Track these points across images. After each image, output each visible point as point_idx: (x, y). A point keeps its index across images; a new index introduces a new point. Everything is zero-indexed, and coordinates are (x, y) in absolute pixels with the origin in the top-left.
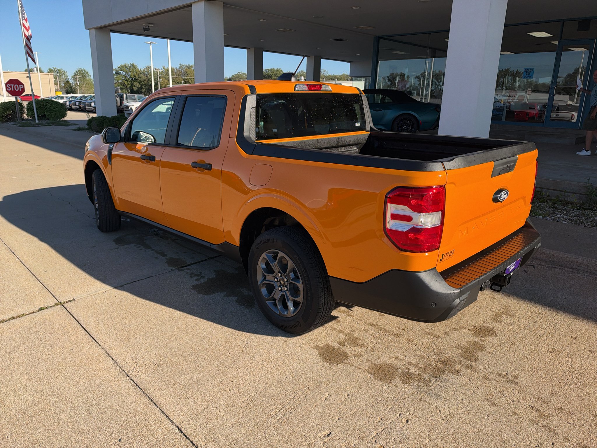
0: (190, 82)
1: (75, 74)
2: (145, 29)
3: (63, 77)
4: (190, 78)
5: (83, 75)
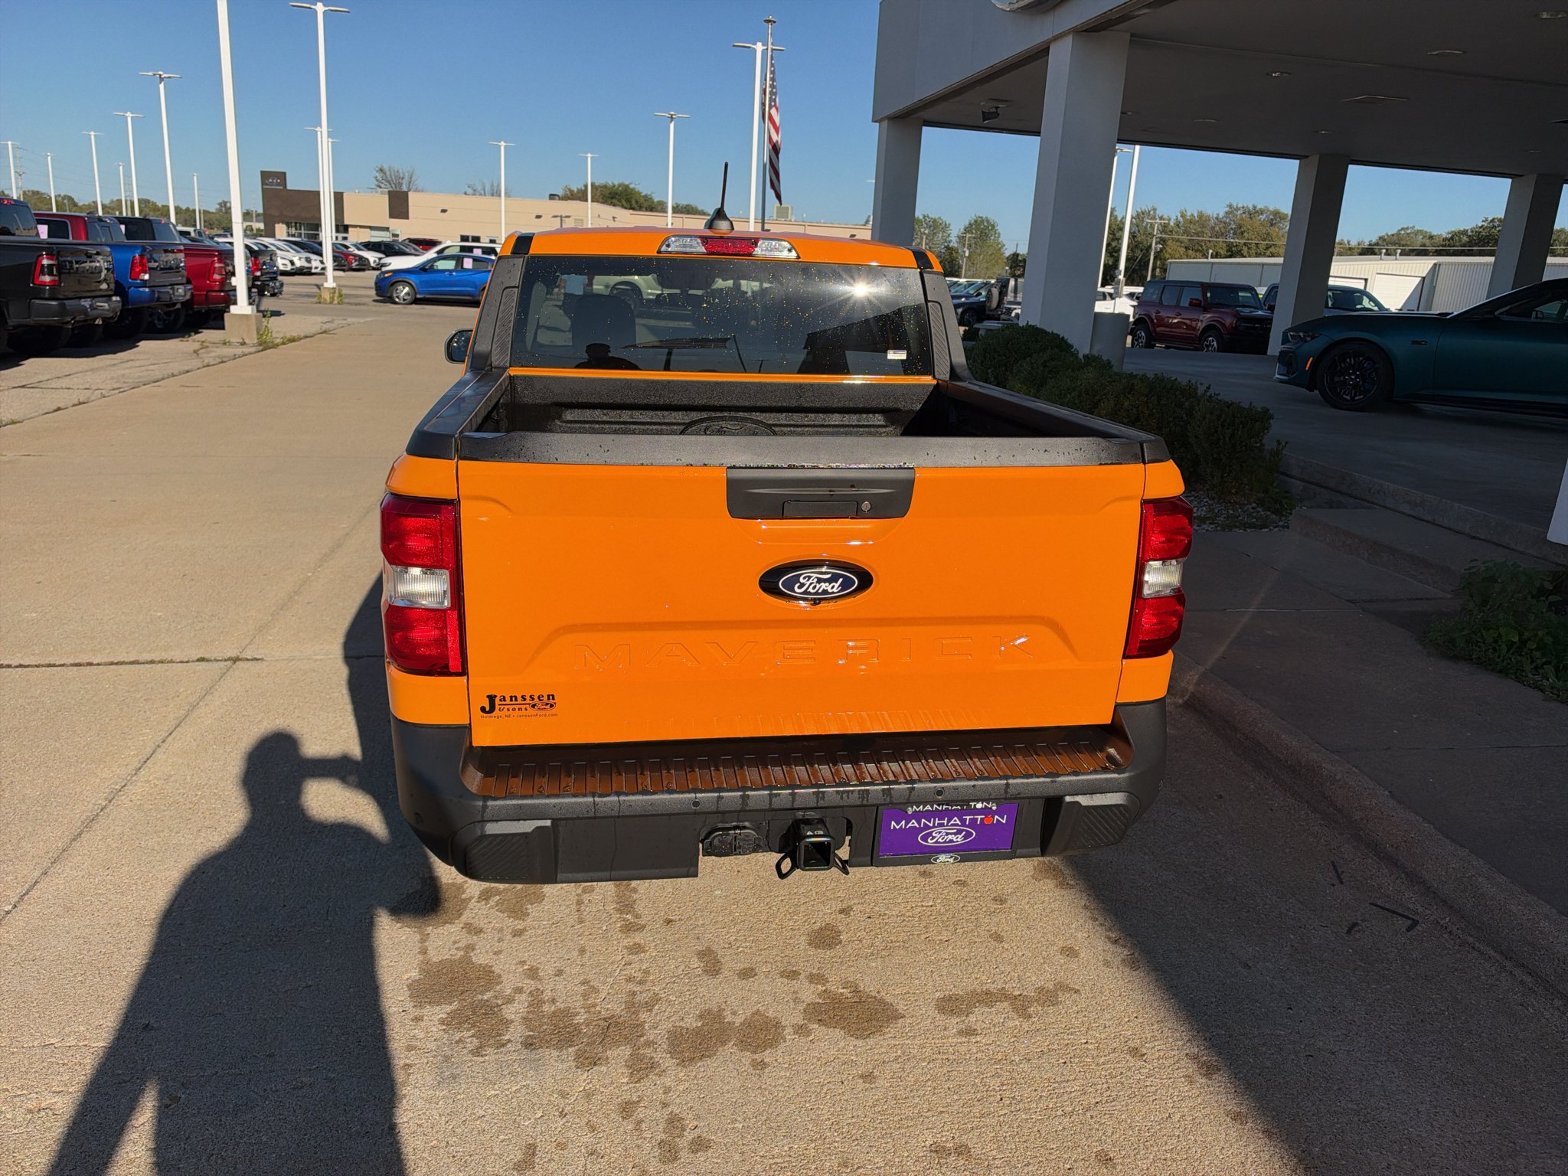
0: (1245, 254)
1: (967, 230)
2: (986, 116)
3: (940, 238)
4: (1245, 244)
5: (982, 232)
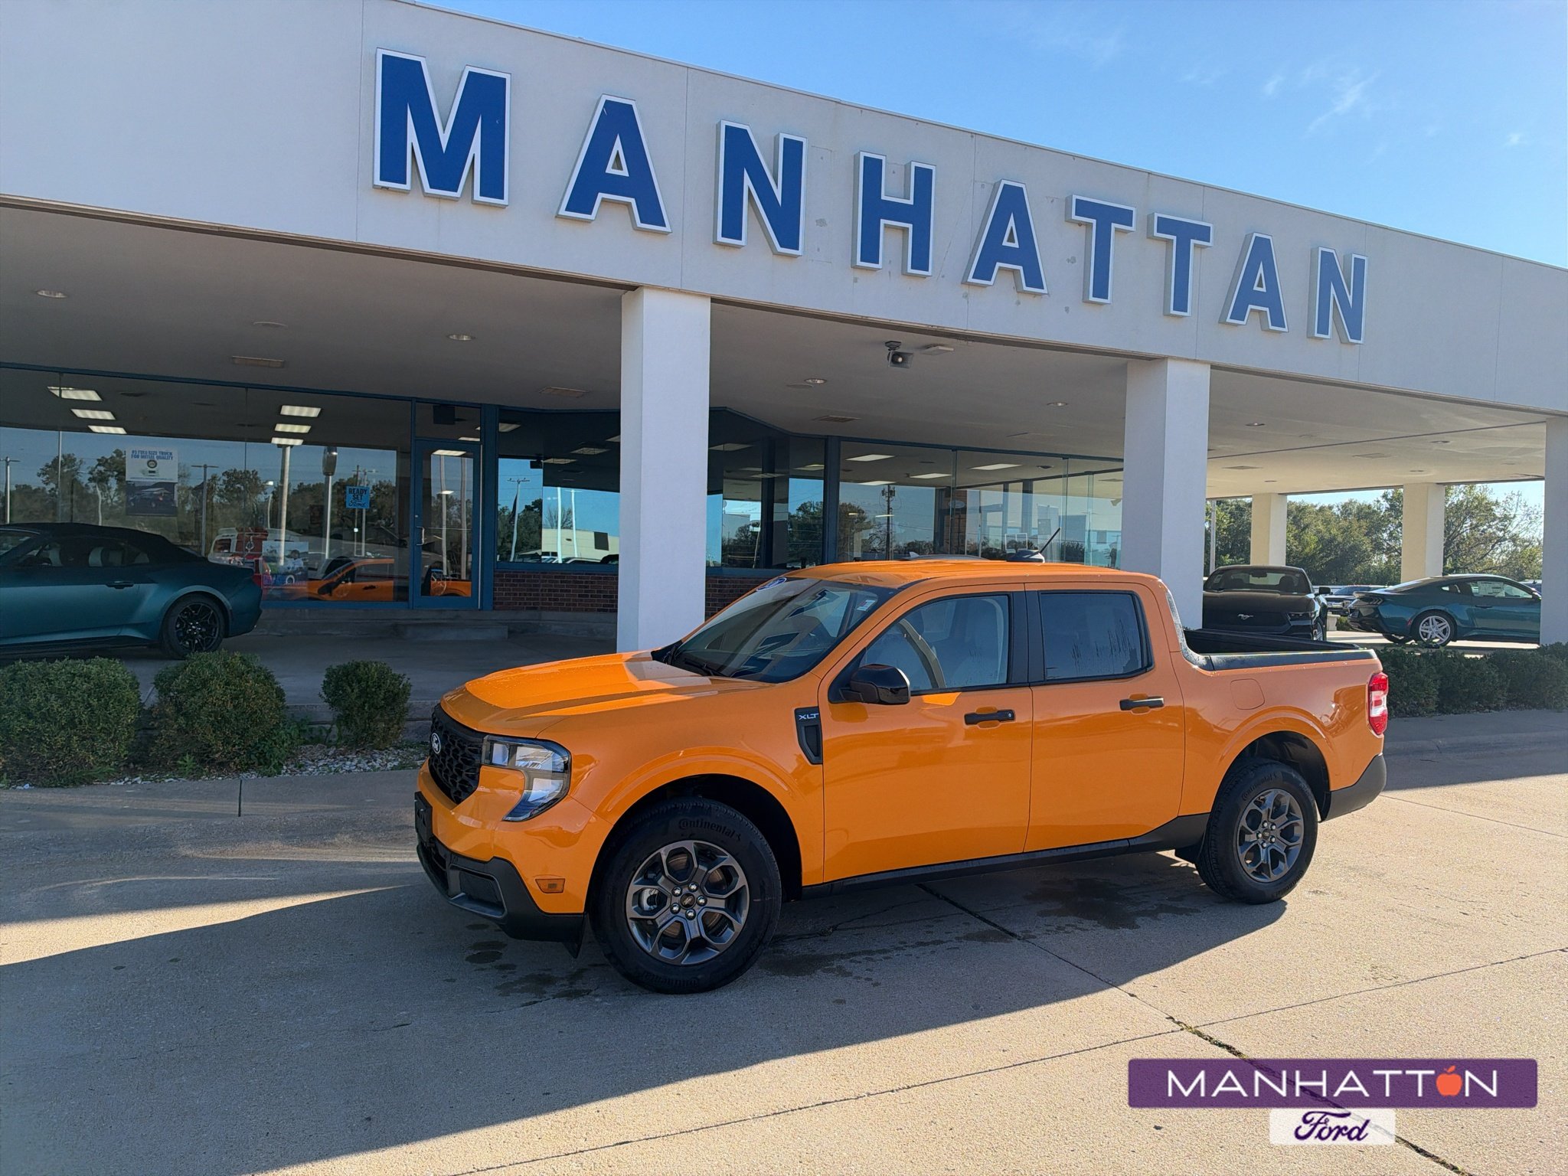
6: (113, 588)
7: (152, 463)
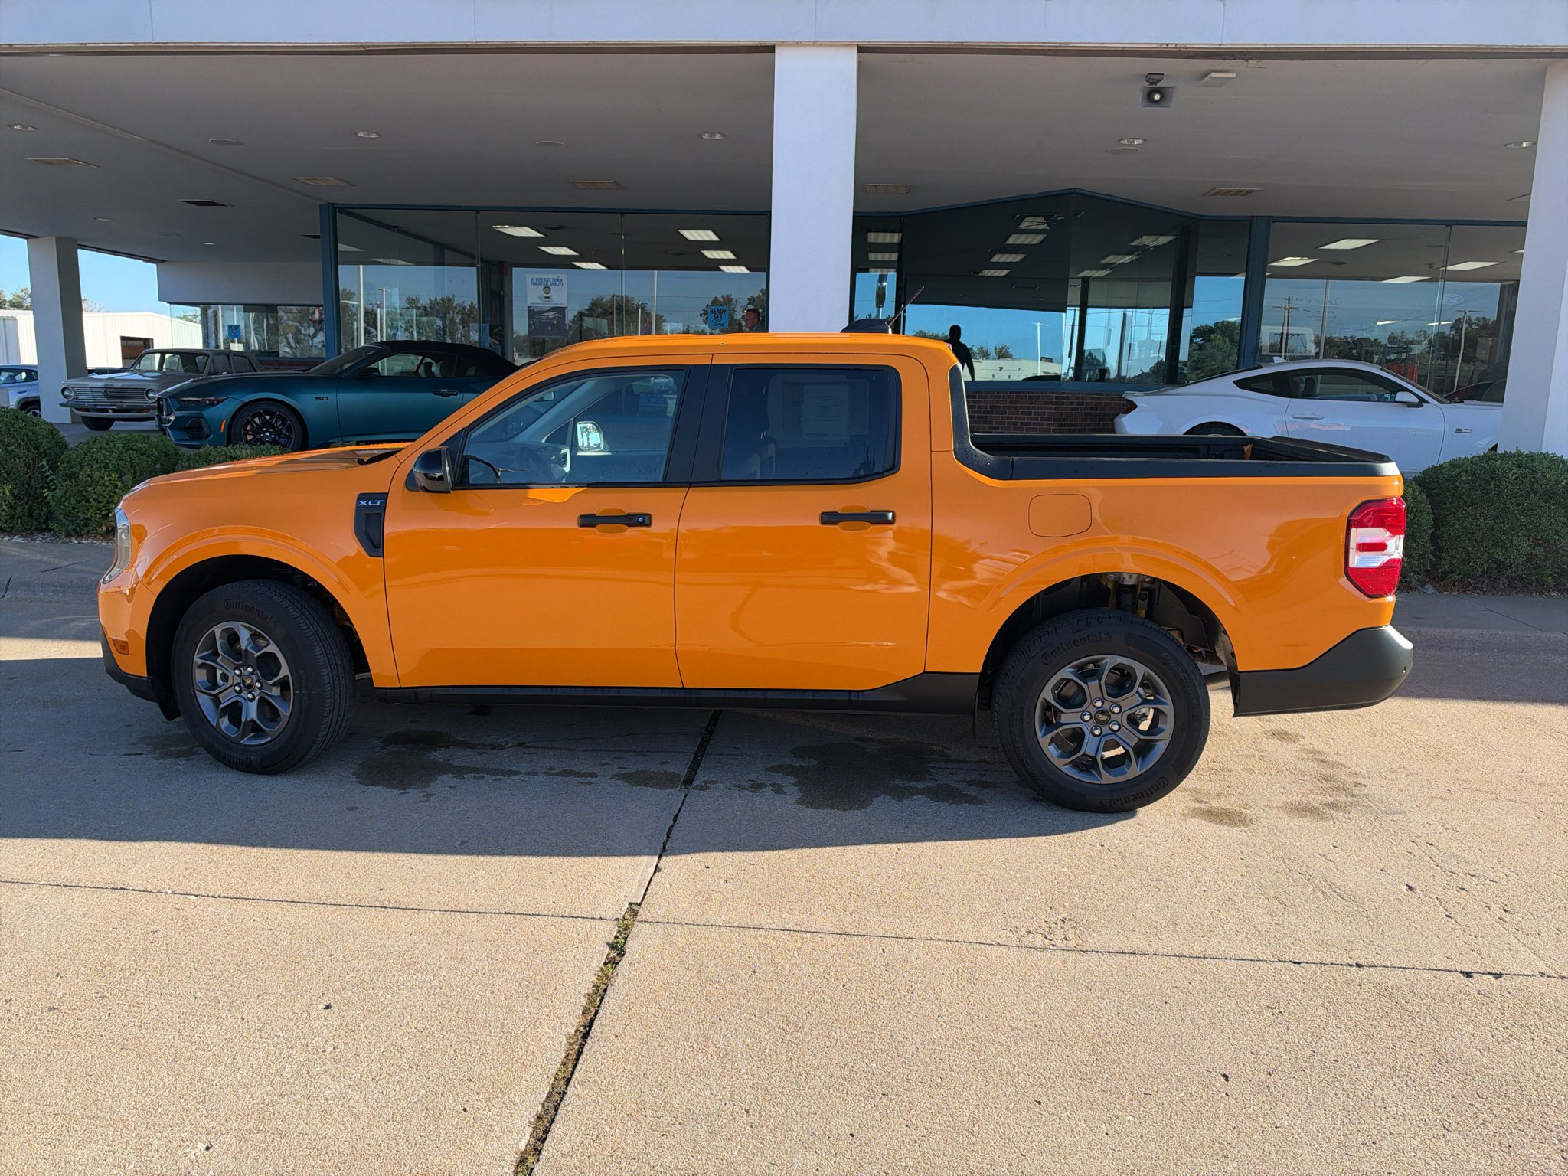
6: (439, 397)
7: (547, 290)
